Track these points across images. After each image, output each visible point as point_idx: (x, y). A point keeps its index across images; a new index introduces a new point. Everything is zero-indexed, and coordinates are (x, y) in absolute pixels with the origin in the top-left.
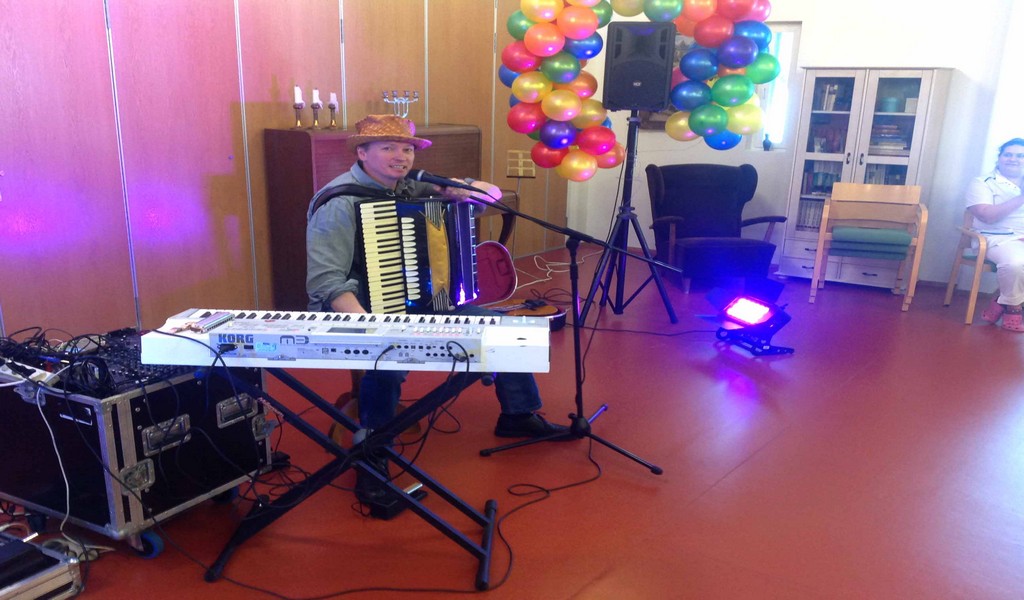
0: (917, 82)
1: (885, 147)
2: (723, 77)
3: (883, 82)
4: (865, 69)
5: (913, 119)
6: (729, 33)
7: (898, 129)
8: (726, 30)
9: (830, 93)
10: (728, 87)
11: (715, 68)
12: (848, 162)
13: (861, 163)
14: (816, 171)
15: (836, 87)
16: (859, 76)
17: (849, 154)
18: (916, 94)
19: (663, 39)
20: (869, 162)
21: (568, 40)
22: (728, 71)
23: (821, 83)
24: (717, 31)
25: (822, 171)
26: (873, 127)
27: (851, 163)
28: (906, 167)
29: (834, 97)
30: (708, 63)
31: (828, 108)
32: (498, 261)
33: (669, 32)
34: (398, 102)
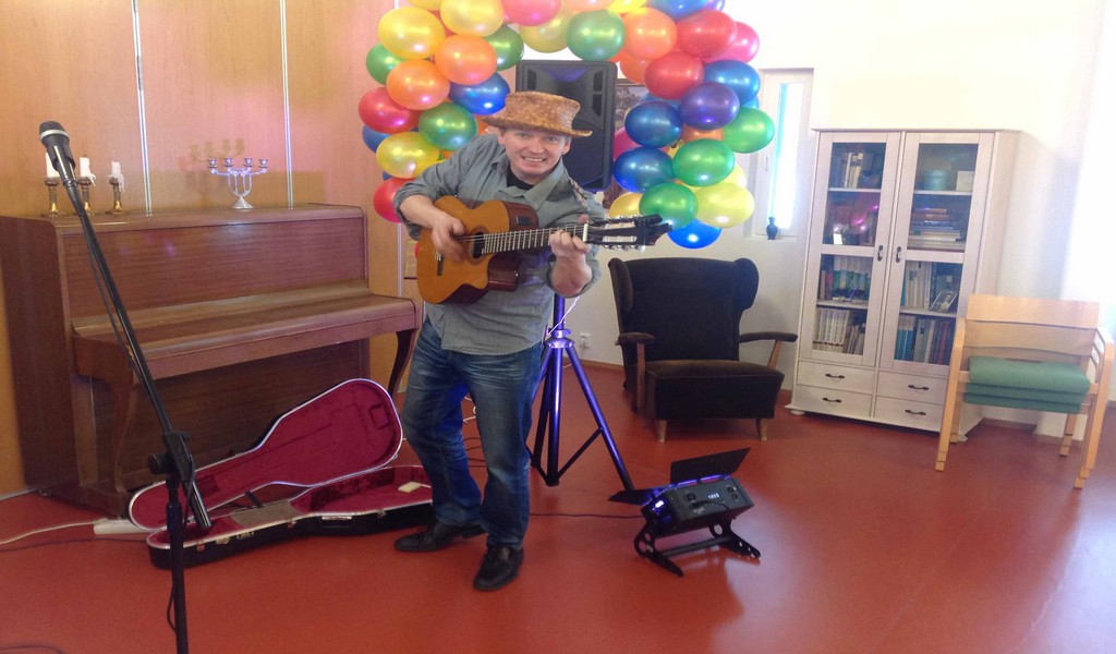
0: (972, 149)
1: (930, 238)
2: (691, 143)
3: (925, 150)
4: (900, 131)
5: (967, 200)
6: (696, 78)
7: (947, 213)
8: (691, 73)
9: (853, 164)
10: (696, 157)
11: (677, 129)
12: (880, 259)
13: (898, 260)
14: (837, 268)
15: (861, 156)
16: (891, 142)
17: (881, 248)
18: (971, 166)
19: (598, 86)
20: (908, 259)
21: (453, 86)
22: (697, 134)
23: (840, 150)
24: (678, 74)
25: (845, 268)
26: (913, 210)
27: (884, 260)
28: (961, 265)
29: (858, 169)
30: (666, 123)
31: (851, 186)
32: (373, 407)
33: (605, 74)
34: (235, 174)
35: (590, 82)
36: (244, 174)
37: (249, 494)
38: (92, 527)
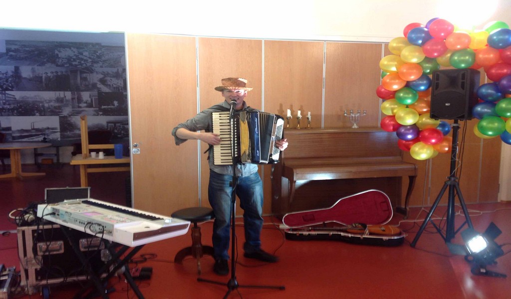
6: (509, 73)
8: (506, 71)
10: (504, 105)
11: (499, 94)
19: (463, 78)
21: (407, 82)
24: (500, 72)
32: (381, 202)
33: (466, 74)
34: (353, 115)
35: (460, 77)
36: (357, 115)
37: (324, 223)
38: (279, 226)
